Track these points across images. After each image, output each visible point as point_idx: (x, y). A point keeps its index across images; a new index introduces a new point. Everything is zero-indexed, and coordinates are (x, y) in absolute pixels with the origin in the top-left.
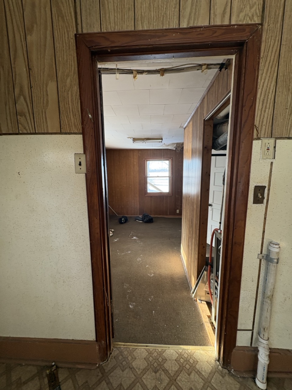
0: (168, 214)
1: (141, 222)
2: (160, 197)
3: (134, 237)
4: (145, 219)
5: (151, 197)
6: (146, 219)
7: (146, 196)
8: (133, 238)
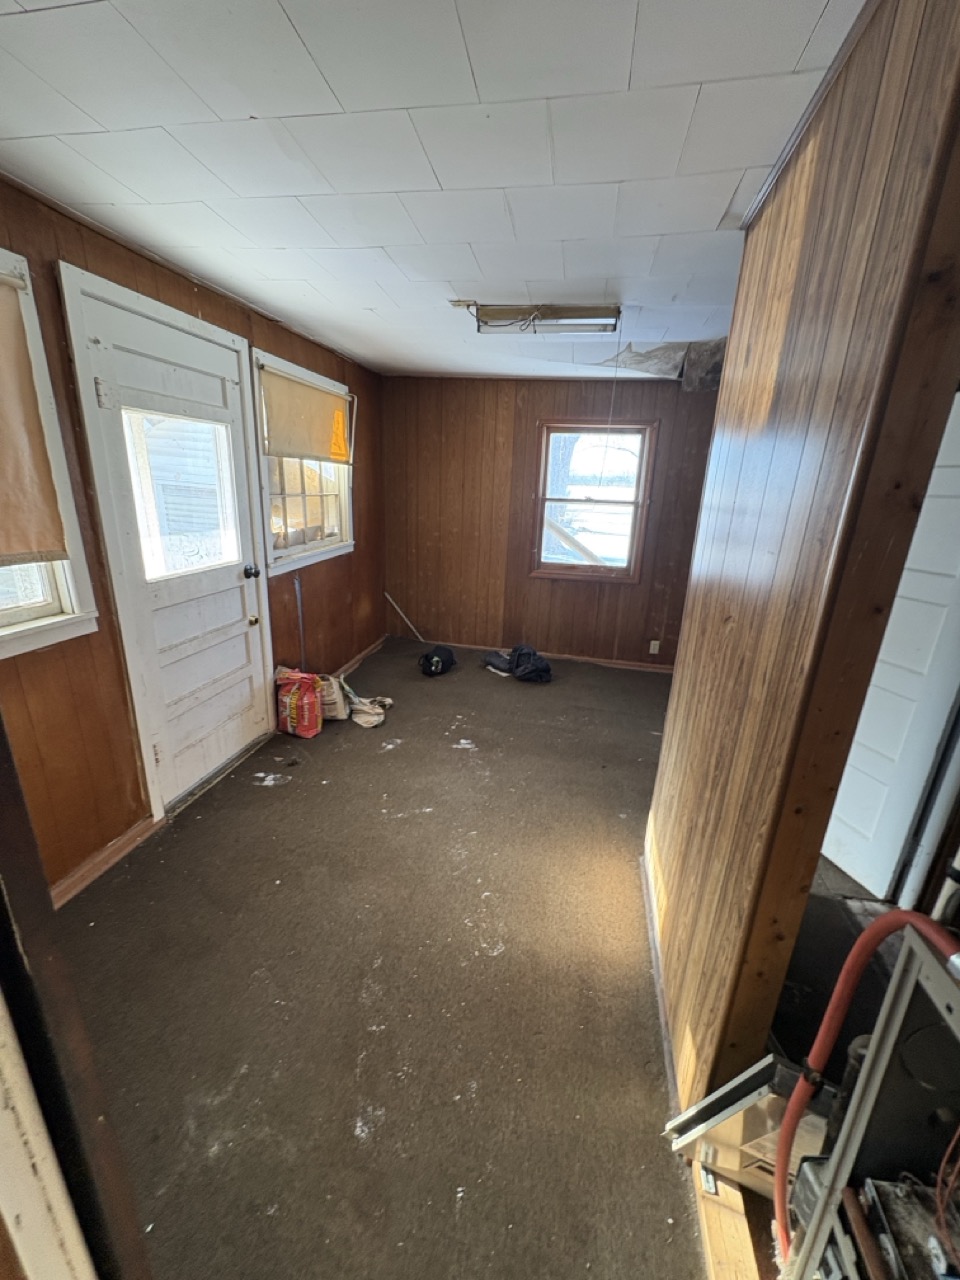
0: (615, 652)
1: (504, 675)
2: (592, 583)
3: (462, 741)
4: (517, 667)
5: (554, 581)
6: (522, 668)
7: (533, 574)
8: (458, 743)
